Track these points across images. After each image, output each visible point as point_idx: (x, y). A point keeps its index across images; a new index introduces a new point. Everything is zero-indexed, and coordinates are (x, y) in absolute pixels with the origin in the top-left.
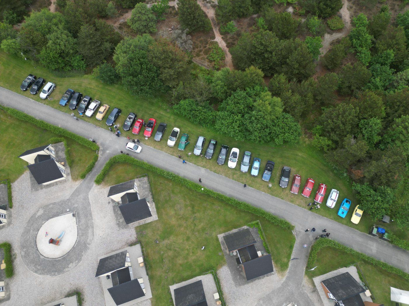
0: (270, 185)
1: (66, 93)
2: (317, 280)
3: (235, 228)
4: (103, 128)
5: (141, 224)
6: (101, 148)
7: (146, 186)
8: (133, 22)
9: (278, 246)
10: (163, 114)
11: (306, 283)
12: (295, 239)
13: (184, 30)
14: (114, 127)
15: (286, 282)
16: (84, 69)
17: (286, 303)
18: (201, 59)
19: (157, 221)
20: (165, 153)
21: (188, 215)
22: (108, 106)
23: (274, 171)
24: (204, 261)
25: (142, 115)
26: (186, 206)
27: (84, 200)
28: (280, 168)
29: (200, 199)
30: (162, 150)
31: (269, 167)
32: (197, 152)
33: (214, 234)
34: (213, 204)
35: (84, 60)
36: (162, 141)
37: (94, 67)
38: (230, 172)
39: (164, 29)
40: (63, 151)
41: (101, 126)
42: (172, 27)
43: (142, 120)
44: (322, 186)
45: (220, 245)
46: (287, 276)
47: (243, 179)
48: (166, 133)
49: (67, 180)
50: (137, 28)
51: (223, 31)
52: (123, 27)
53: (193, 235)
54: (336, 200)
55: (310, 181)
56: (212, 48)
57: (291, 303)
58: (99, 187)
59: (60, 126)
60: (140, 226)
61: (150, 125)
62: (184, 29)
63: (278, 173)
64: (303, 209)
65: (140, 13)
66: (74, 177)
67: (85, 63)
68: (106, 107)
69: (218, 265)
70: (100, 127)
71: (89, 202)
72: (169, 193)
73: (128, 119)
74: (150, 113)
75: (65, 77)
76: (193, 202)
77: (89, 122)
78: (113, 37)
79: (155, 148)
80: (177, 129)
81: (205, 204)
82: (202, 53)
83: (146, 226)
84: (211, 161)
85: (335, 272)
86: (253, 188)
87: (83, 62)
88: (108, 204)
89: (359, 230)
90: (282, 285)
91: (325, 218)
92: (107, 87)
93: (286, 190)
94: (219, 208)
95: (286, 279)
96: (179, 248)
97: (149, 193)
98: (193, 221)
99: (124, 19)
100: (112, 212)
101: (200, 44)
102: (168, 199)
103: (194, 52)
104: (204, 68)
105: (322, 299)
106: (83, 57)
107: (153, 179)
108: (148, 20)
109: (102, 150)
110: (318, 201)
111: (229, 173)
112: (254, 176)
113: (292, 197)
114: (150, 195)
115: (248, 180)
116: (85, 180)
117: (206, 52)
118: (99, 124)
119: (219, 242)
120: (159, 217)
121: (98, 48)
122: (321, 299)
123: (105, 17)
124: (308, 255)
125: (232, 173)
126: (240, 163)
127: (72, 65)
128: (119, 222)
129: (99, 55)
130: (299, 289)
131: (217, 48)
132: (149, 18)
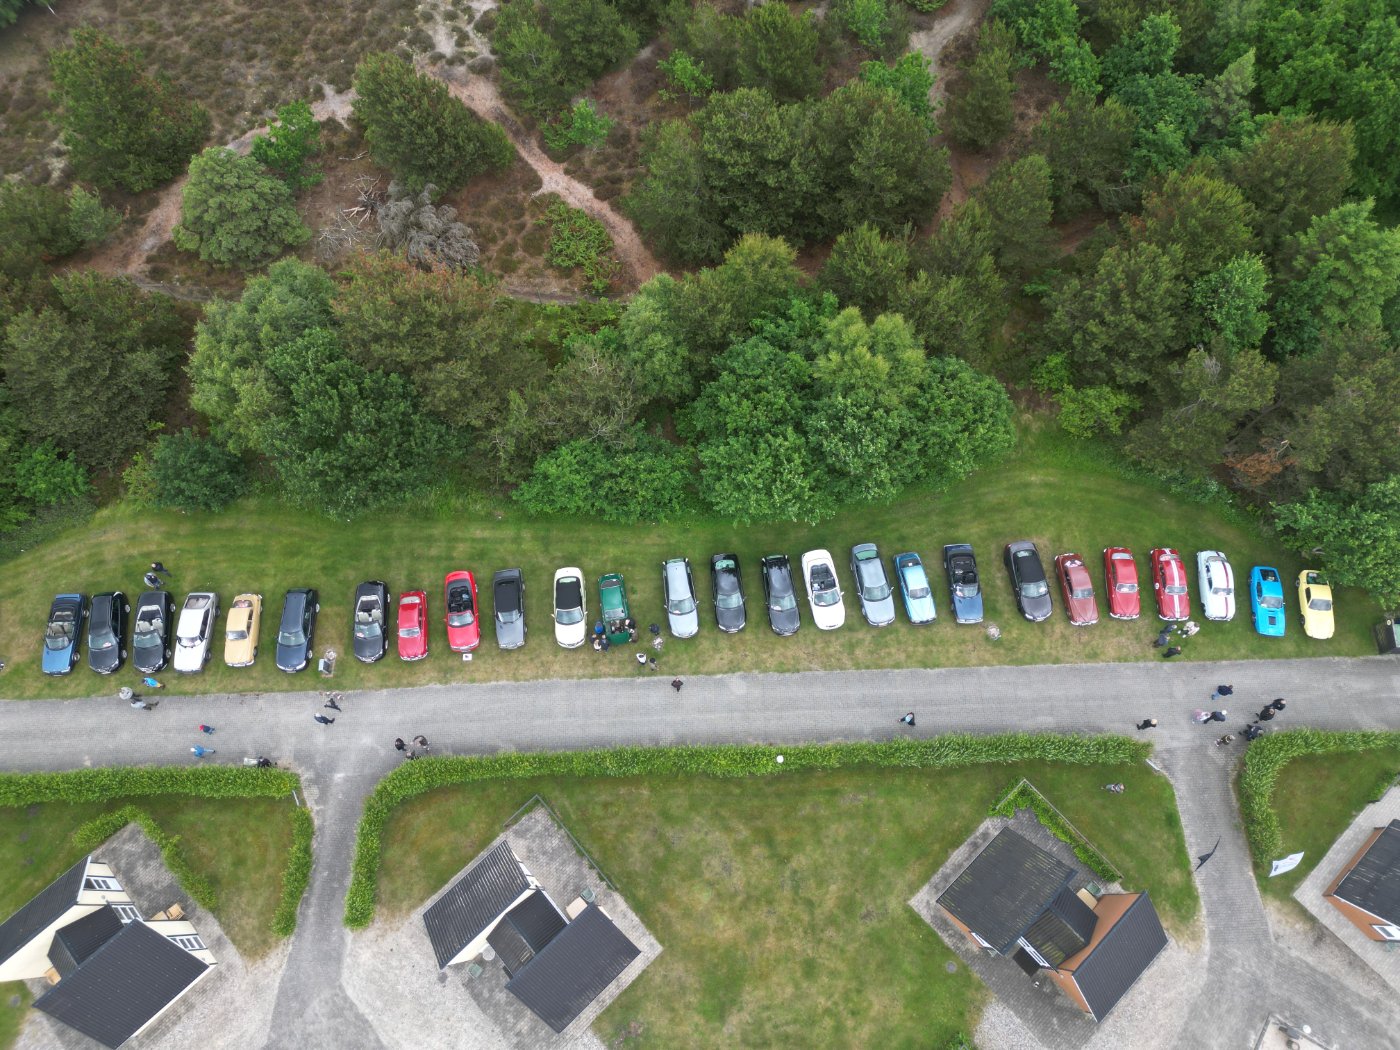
0: (994, 631)
1: (51, 619)
2: (1309, 894)
3: (956, 845)
4: (272, 691)
5: (608, 1002)
6: (305, 775)
7: (555, 842)
8: (201, 234)
9: (1129, 836)
10: (487, 534)
11: (1279, 922)
12: (1170, 786)
13: (417, 194)
14: (321, 667)
15: (1217, 955)
16: (83, 488)
17: (1254, 1028)
18: (529, 277)
19: (661, 957)
20: (564, 682)
21: (765, 880)
22: (255, 599)
23: (981, 576)
24: (909, 1024)
25: (404, 573)
26: (742, 848)
27: (335, 1016)
28: (993, 556)
29: (779, 796)
30: (546, 674)
31: (958, 567)
32: (685, 624)
33: (893, 904)
34: (834, 792)
35: (71, 455)
36: (533, 643)
37: (120, 466)
38: (835, 647)
39: (332, 215)
40: (150, 857)
41: (262, 686)
42: (363, 198)
43: (417, 593)
44: (1163, 558)
45: (934, 934)
46: (1211, 932)
47: (893, 650)
48: (533, 602)
49: (223, 968)
50: (231, 251)
51: (558, 145)
52: (168, 266)
53: (823, 946)
54: (1232, 586)
55: (1117, 556)
56: (551, 222)
57: (1272, 1020)
58: (370, 934)
59: (88, 763)
60: (609, 1010)
61: (458, 601)
62: (419, 187)
63: (998, 577)
64: (1141, 664)
65: (220, 188)
66: (249, 943)
67: (77, 467)
68: (250, 604)
69: (967, 1016)
70: (258, 692)
71: (359, 1017)
72: (655, 831)
73: (362, 615)
74: (434, 552)
75: (17, 554)
76: (759, 823)
77: (204, 693)
78: (149, 319)
79: (517, 680)
80: (568, 574)
81: (806, 810)
82: (519, 254)
83: (629, 1002)
84: (748, 636)
85: (1348, 834)
86: (943, 670)
87: (68, 466)
88: (438, 987)
89: (1347, 655)
90: (1211, 970)
91: (1224, 662)
92: (213, 525)
93: (1053, 625)
94: (863, 797)
95: (1212, 942)
96: (795, 1021)
97: (580, 863)
98: (796, 893)
99: (154, 233)
100: (474, 1012)
101: (497, 225)
102: (661, 852)
103: (489, 259)
104: (553, 305)
105: (1358, 951)
106: (58, 445)
107: (567, 803)
108: (262, 205)
109: (315, 781)
110: (1178, 615)
111: (832, 650)
112: (925, 624)
113: (1085, 638)
114: (585, 870)
115: (911, 649)
116: (299, 936)
117: (534, 246)
118: (251, 683)
119: (928, 926)
120: (661, 942)
121: (109, 388)
122: (1355, 955)
123: (77, 252)
124: (1238, 820)
125: (842, 645)
126: (855, 597)
127: (26, 495)
128: (518, 1034)
129: (124, 414)
130: (1270, 958)
131: (570, 215)
132: (261, 195)
